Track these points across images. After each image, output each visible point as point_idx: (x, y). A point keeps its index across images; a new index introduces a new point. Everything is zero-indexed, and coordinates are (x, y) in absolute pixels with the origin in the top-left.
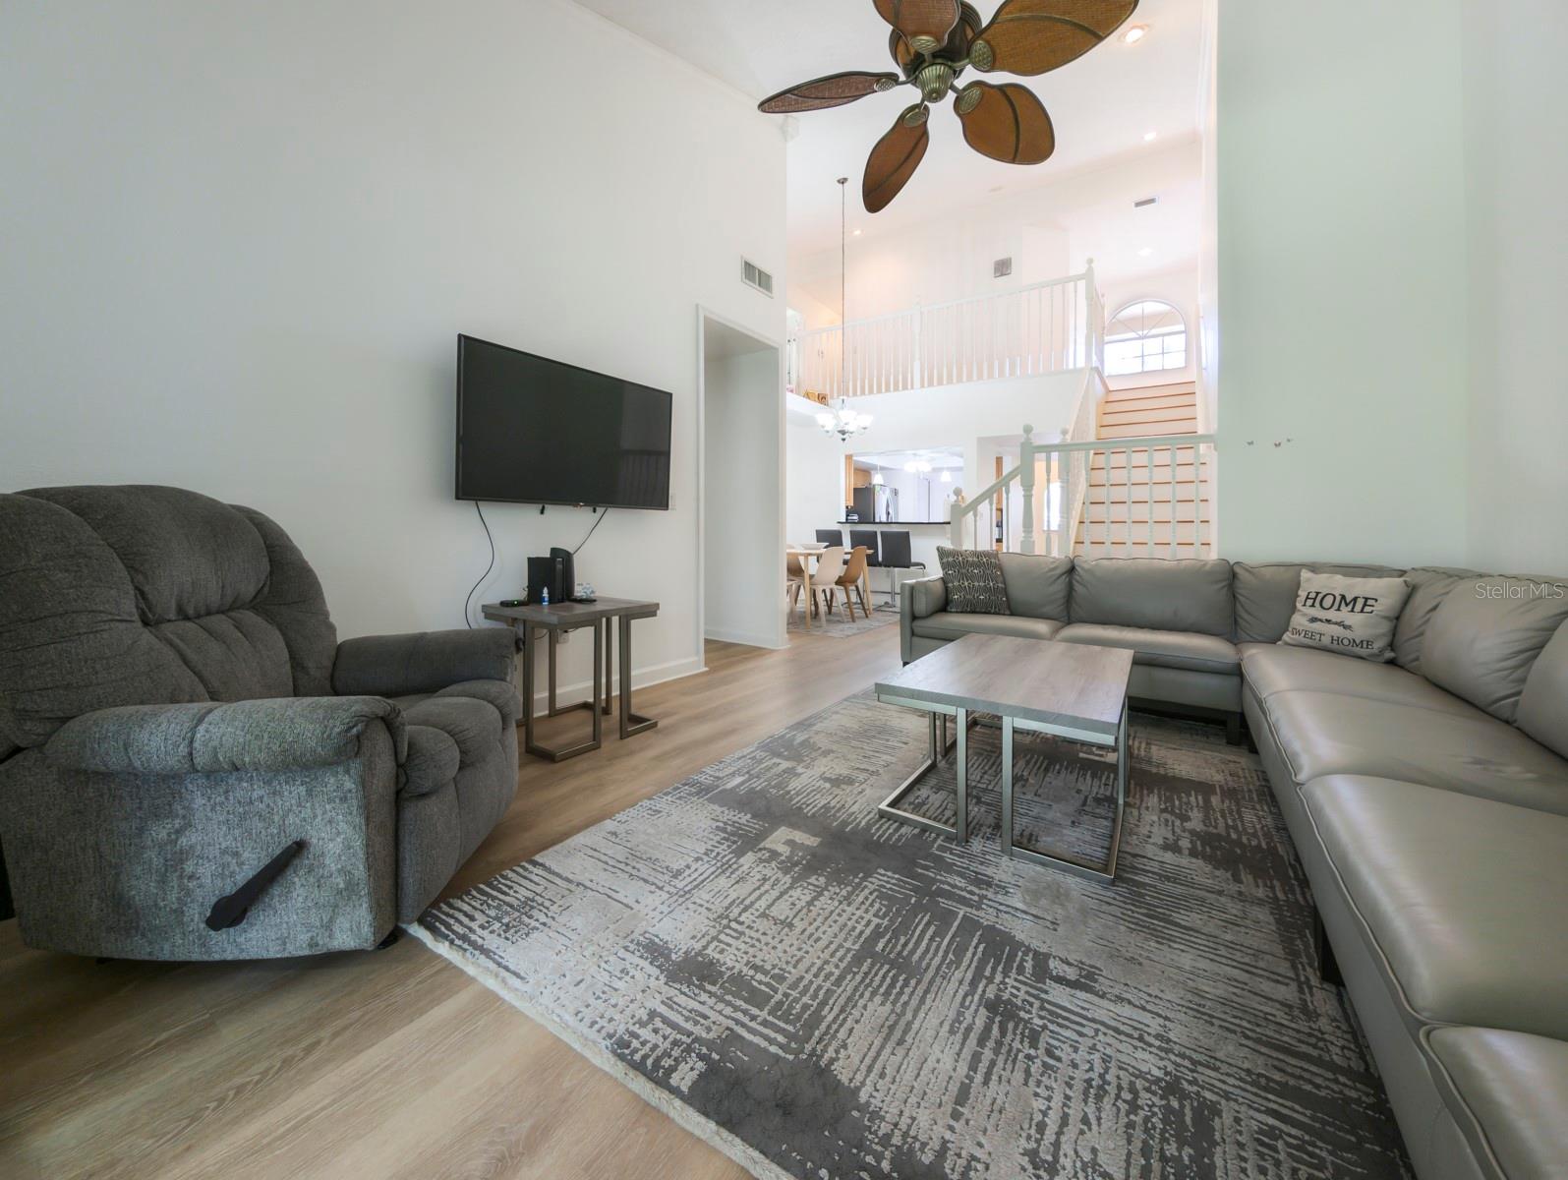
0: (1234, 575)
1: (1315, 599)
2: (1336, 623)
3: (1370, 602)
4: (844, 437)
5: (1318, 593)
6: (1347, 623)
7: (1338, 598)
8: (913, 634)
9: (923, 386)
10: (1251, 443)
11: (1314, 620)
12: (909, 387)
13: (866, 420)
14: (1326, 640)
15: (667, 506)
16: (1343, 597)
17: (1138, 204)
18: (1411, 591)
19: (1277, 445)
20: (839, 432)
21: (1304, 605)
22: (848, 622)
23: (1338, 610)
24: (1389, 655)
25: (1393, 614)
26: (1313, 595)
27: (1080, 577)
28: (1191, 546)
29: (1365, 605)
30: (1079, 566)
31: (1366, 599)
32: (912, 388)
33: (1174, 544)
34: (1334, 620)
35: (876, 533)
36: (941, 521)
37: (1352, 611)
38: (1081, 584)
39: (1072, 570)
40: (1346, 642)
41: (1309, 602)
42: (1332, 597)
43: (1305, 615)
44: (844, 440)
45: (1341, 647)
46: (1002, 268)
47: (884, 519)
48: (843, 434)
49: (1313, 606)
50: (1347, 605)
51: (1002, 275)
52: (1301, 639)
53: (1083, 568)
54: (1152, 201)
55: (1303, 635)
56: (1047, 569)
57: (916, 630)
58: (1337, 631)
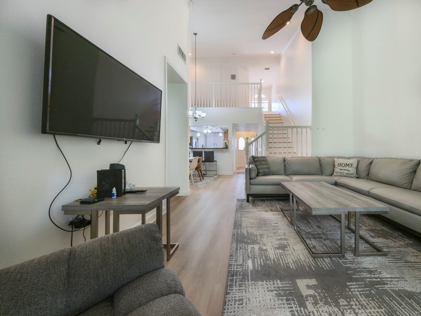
0: (320, 160)
1: (340, 165)
2: (346, 170)
3: (352, 165)
4: (196, 120)
5: (340, 163)
6: (349, 170)
7: (345, 164)
8: (250, 184)
9: (215, 107)
10: (318, 129)
11: (341, 170)
12: (211, 106)
13: (204, 115)
14: (345, 174)
15: (159, 141)
16: (346, 164)
17: (265, 69)
18: (358, 162)
19: (323, 129)
20: (194, 118)
21: (338, 166)
22: (199, 182)
23: (346, 167)
24: (357, 176)
25: (356, 167)
26: (339, 164)
27: (287, 162)
28: (290, 153)
29: (351, 165)
30: (286, 160)
31: (351, 164)
32: (212, 107)
33: (287, 153)
34: (346, 169)
35: (202, 151)
36: (221, 148)
37: (349, 167)
38: (288, 164)
39: (284, 160)
40: (349, 174)
41: (339, 166)
42: (344, 164)
43: (339, 169)
44: (196, 121)
45: (348, 175)
46: (233, 77)
47: (195, 147)
48: (196, 119)
49: (340, 166)
50: (347, 166)
51: (233, 79)
52: (339, 174)
53: (288, 160)
54: (268, 69)
55: (339, 173)
56: (279, 161)
57: (252, 183)
58: (347, 172)
